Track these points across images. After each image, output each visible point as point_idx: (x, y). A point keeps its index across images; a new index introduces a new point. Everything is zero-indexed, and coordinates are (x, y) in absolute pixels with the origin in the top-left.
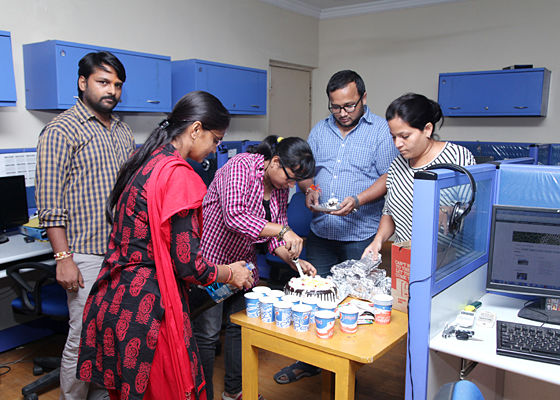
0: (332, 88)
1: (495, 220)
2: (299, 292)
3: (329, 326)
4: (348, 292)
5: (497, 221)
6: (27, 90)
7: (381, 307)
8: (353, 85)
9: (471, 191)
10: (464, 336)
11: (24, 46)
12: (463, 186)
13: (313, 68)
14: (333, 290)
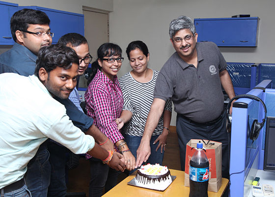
5: (270, 127)
13: (109, 12)
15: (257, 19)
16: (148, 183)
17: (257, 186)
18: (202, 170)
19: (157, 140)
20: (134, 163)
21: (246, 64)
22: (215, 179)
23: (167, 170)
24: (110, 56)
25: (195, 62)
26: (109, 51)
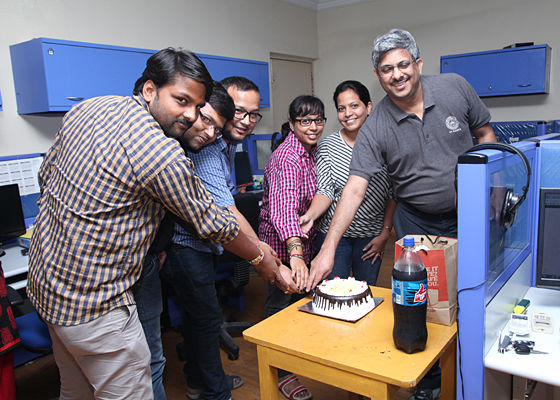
1: (543, 206)
5: (546, 206)
6: (17, 94)
10: (524, 348)
11: (11, 47)
13: (313, 60)
15: (546, 47)
16: (331, 308)
17: (523, 315)
18: (412, 285)
19: (369, 245)
20: (307, 275)
21: (531, 123)
22: (447, 303)
23: (366, 287)
24: (304, 116)
25: (418, 110)
26: (304, 107)
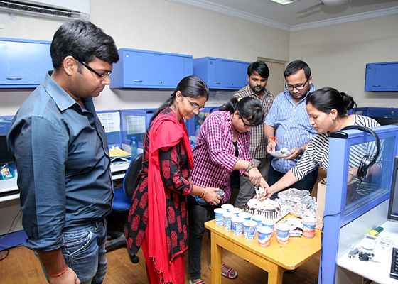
0: (287, 73)
1: (396, 168)
2: (253, 209)
3: (267, 239)
4: (288, 211)
7: (307, 226)
8: (302, 72)
9: (376, 148)
10: (365, 257)
12: (371, 143)
13: (285, 62)
14: (276, 210)
17: (374, 237)
